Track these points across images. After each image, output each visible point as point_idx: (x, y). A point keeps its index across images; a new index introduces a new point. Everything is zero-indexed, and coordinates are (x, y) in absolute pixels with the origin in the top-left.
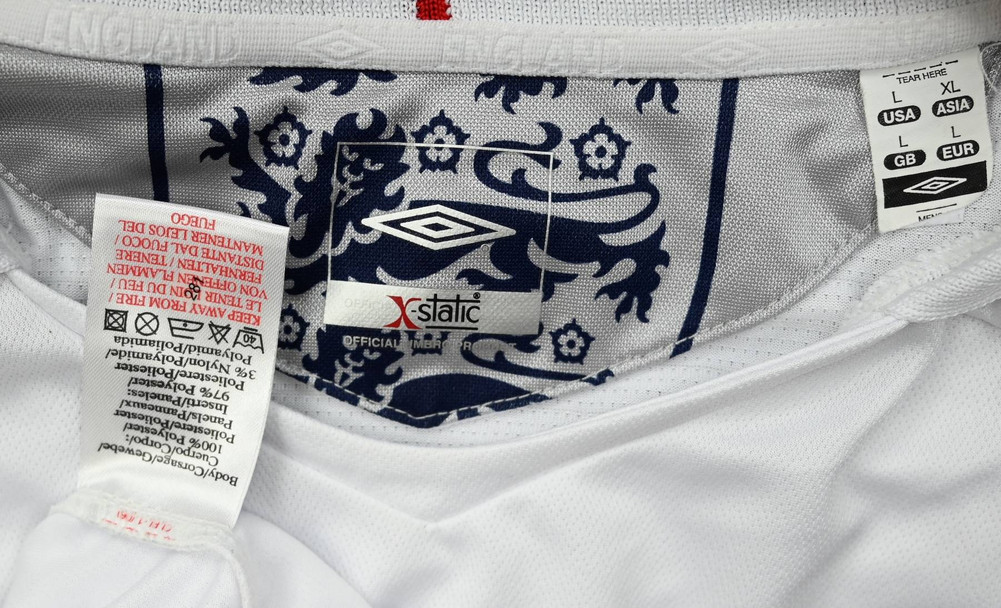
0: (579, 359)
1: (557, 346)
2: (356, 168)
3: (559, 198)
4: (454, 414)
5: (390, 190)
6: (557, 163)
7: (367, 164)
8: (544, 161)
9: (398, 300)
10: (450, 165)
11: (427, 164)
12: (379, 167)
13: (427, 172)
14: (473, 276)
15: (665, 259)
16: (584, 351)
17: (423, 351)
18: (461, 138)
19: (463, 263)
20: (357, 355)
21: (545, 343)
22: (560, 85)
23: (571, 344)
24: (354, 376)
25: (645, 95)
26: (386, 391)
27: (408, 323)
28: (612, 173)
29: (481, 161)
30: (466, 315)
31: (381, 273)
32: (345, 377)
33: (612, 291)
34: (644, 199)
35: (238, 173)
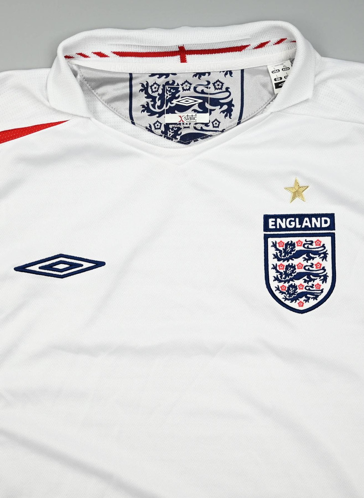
0: (218, 127)
1: (213, 125)
2: (170, 91)
3: (210, 94)
4: (193, 141)
5: (177, 95)
6: (210, 88)
7: (172, 90)
8: (207, 88)
9: (180, 116)
10: (189, 89)
11: (184, 90)
12: (174, 91)
13: (184, 91)
14: (195, 111)
15: (233, 106)
16: (219, 125)
17: (186, 127)
18: (191, 84)
19: (193, 108)
20: (172, 129)
21: (211, 124)
22: (209, 73)
23: (216, 124)
24: (172, 134)
25: (226, 74)
26: (178, 137)
27: (183, 121)
28: (221, 89)
29: (195, 88)
30: (194, 119)
31: (176, 111)
32: (170, 134)
33: (223, 112)
34: (228, 94)
35: (146, 96)
